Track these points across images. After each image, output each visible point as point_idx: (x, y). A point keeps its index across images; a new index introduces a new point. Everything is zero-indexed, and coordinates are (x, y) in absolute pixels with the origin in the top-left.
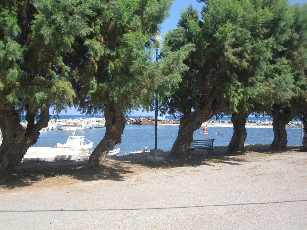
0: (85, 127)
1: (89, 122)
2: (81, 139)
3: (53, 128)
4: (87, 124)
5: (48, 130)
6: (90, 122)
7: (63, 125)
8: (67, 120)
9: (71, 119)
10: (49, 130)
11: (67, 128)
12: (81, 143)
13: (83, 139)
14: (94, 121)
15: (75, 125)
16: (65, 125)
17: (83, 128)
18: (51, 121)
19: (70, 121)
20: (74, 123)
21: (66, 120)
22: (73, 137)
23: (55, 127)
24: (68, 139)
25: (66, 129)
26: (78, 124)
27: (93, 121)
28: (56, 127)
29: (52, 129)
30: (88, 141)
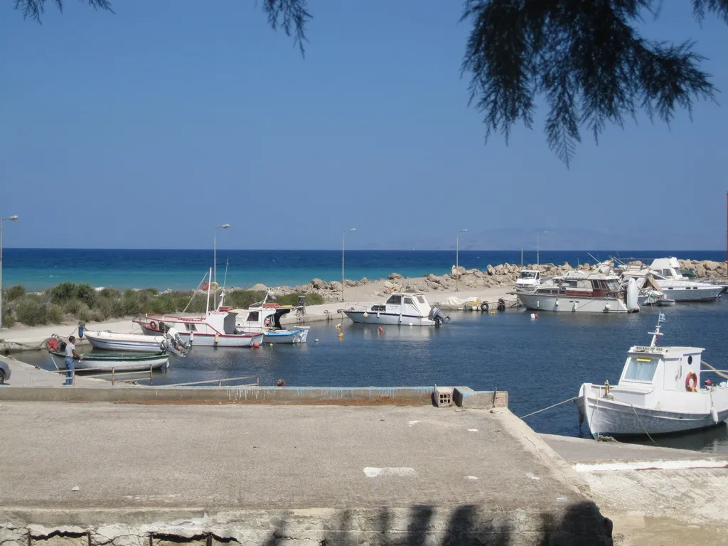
0: (640, 300)
1: (651, 279)
2: (690, 361)
3: (501, 301)
4: (645, 286)
5: (483, 310)
6: (656, 277)
7: (548, 291)
8: (554, 268)
9: (567, 266)
10: (487, 310)
11: (564, 305)
12: (691, 381)
13: (697, 360)
14: (674, 272)
15: (600, 289)
16: (555, 291)
17: (634, 304)
18: (490, 274)
19: (569, 272)
20: (595, 283)
21: (548, 269)
22: (652, 349)
23: (511, 299)
24: (629, 360)
25: (559, 309)
26: (611, 286)
27: (668, 273)
28: (516, 296)
29: (501, 307)
30: (714, 370)
